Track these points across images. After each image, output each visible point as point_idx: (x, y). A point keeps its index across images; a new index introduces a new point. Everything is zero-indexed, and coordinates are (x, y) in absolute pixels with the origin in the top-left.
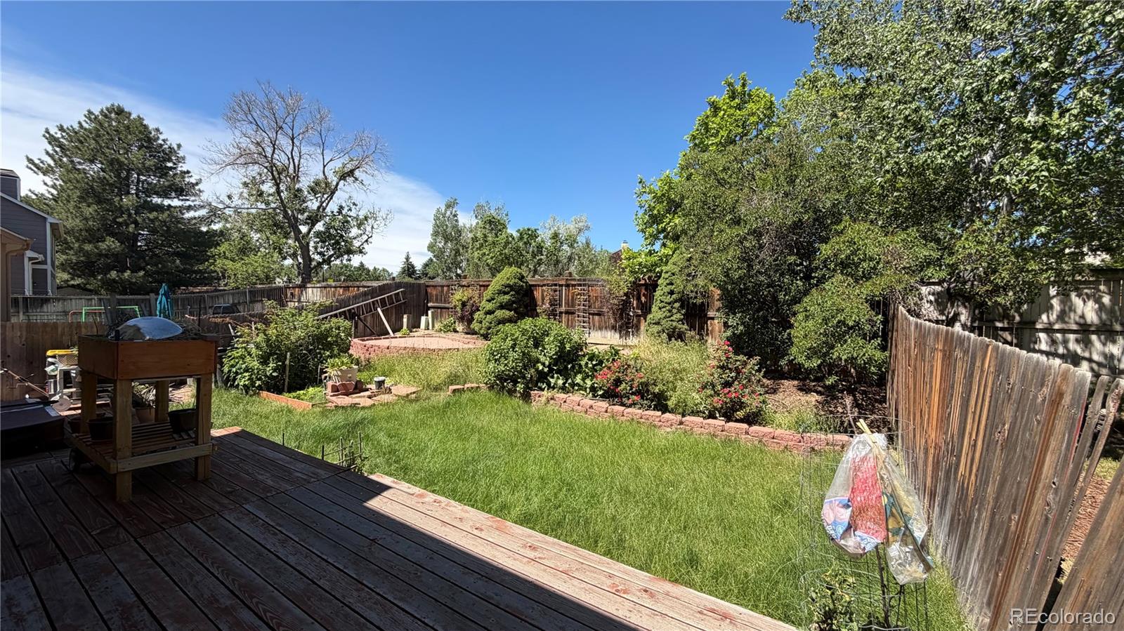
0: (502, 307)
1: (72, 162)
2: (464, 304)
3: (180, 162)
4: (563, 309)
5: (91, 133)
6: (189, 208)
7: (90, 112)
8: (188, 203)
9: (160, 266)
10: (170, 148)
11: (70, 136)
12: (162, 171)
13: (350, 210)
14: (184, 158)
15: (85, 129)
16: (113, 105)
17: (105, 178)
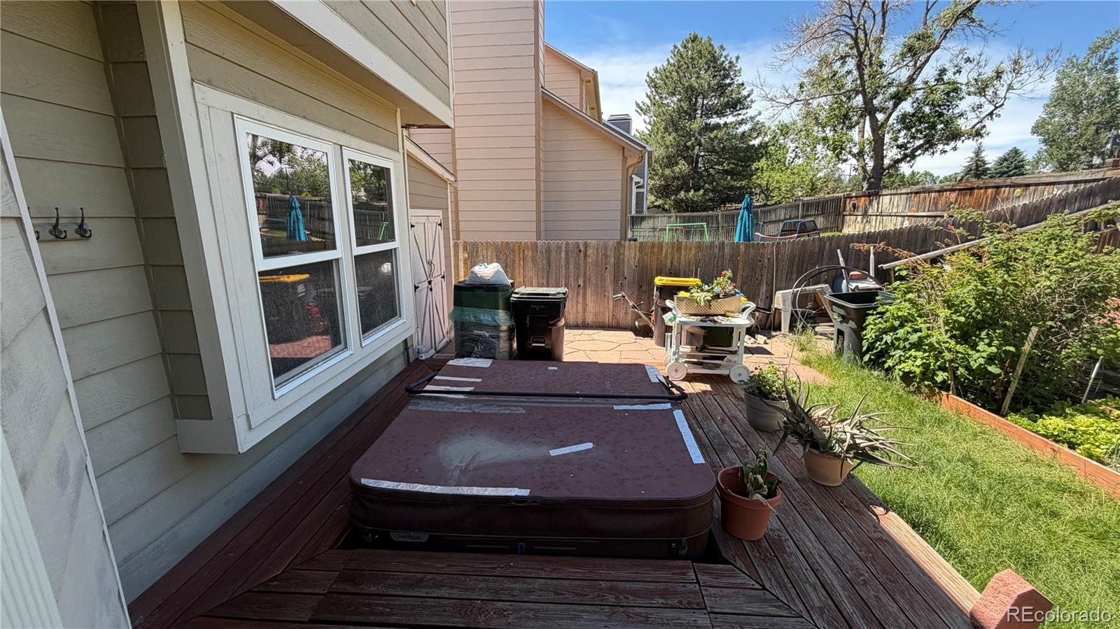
1: (662, 98)
3: (736, 76)
5: (675, 67)
7: (675, 47)
8: (740, 118)
9: (715, 184)
10: (730, 63)
11: (661, 75)
13: (960, 72)
16: (690, 35)
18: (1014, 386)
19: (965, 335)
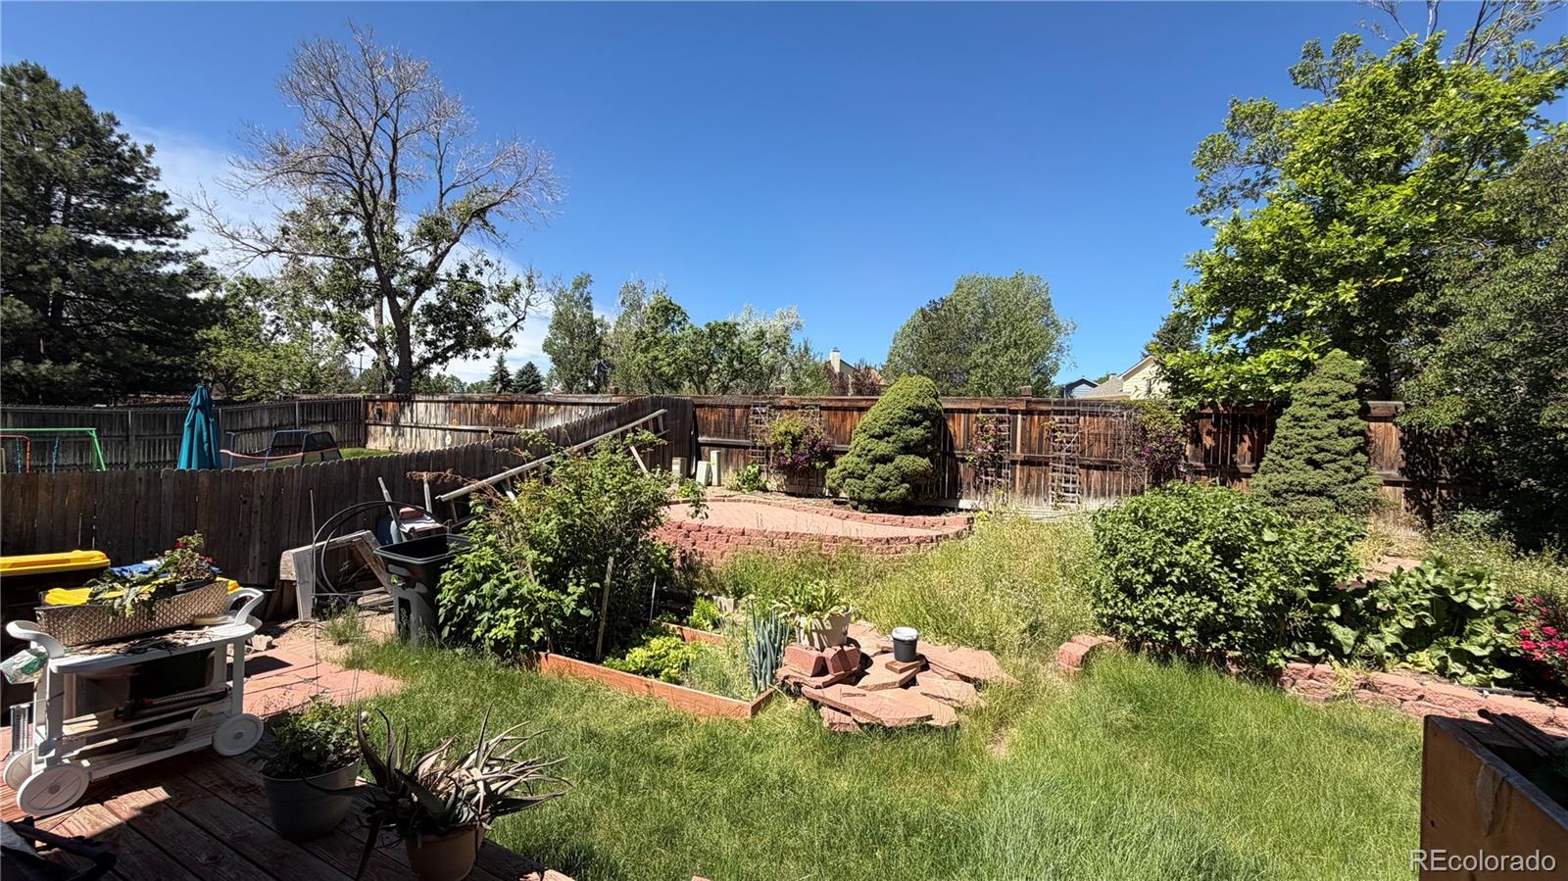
0: (907, 449)
2: (796, 442)
3: (148, 177)
4: (1019, 454)
6: (167, 257)
8: (163, 249)
9: (109, 354)
10: (132, 150)
12: (117, 192)
13: (480, 272)
14: (157, 171)
16: (24, 64)
18: (603, 624)
19: (554, 577)
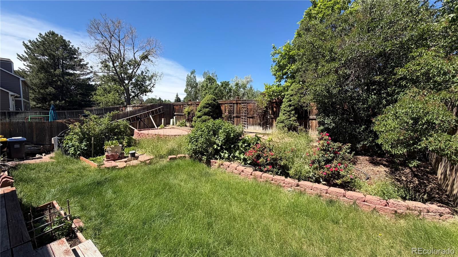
0: (205, 114)
1: (34, 55)
2: (189, 113)
3: (79, 55)
4: (235, 115)
5: (41, 43)
7: (41, 34)
9: (71, 99)
10: (74, 49)
11: (33, 44)
13: (146, 73)
14: (81, 53)
15: (39, 41)
16: (50, 31)
17: (47, 62)
18: (92, 150)
